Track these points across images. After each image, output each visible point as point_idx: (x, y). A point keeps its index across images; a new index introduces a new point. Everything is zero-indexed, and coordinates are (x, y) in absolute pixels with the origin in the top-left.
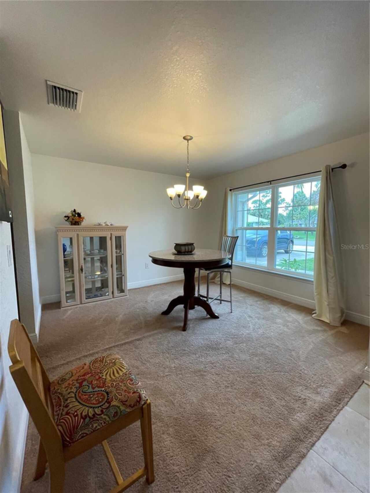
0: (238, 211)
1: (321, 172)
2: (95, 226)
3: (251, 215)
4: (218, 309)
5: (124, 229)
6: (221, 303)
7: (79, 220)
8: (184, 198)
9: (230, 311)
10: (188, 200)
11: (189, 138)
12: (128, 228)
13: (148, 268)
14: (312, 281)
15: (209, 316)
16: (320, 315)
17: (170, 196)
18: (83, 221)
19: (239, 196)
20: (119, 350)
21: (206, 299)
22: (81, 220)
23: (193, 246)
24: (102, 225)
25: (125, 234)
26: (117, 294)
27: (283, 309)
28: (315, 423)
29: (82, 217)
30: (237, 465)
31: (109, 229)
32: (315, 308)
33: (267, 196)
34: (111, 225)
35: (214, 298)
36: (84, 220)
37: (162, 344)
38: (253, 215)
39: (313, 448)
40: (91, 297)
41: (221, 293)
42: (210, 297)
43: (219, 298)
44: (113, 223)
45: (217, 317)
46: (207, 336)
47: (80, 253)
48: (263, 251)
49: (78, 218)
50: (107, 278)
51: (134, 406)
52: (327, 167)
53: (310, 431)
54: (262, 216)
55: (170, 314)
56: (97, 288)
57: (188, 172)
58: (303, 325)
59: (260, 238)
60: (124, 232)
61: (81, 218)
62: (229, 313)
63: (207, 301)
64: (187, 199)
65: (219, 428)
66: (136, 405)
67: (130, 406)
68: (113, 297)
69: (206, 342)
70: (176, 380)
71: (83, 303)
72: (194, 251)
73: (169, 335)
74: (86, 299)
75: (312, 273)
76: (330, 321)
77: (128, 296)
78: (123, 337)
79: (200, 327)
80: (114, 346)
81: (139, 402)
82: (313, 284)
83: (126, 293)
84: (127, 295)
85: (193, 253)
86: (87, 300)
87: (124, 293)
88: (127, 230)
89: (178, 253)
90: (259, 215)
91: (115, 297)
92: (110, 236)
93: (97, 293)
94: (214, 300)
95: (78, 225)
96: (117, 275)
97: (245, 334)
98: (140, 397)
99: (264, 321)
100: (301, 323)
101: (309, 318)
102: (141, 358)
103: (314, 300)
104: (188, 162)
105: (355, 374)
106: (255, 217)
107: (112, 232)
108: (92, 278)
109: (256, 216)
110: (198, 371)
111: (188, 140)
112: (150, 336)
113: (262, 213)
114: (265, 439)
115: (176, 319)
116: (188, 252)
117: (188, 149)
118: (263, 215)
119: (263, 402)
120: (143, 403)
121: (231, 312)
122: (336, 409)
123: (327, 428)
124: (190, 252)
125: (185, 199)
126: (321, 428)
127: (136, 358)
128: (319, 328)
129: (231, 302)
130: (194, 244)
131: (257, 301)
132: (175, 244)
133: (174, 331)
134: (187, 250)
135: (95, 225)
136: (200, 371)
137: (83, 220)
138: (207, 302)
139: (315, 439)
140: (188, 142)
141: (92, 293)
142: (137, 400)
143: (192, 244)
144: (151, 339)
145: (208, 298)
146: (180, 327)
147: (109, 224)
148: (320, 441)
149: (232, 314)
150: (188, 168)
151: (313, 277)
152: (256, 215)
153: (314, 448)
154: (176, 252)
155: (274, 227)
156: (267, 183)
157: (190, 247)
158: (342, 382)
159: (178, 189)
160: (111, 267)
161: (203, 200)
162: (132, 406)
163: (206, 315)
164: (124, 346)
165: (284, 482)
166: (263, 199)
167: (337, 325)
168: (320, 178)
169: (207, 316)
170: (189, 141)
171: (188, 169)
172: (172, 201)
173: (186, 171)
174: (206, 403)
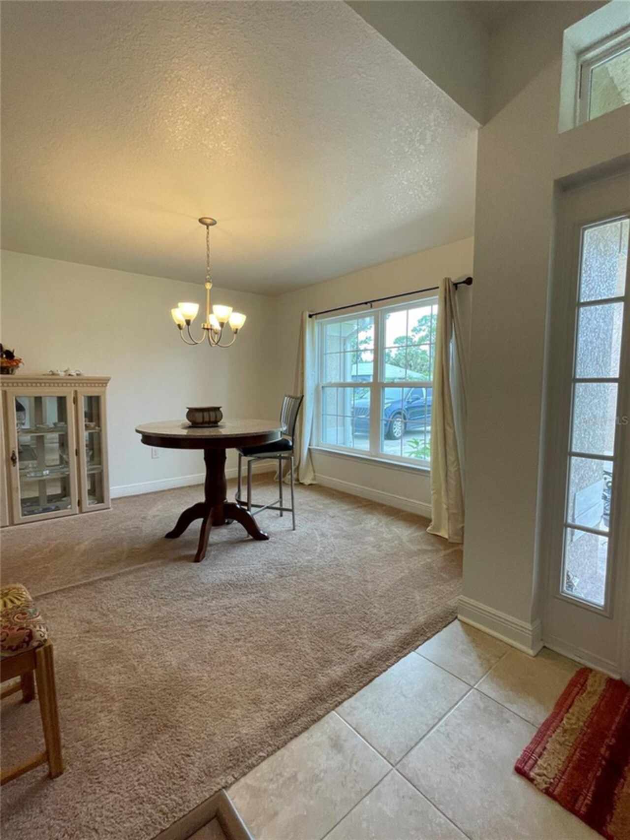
0: (326, 354)
1: (437, 290)
2: (44, 377)
3: (392, 364)
4: (273, 525)
5: (102, 383)
6: (281, 515)
7: (9, 365)
8: (202, 327)
9: (292, 526)
10: (210, 331)
11: (209, 221)
12: (110, 382)
13: (158, 457)
14: (428, 472)
15: (251, 537)
16: (437, 528)
17: (177, 323)
18: (17, 366)
19: (329, 326)
20: (65, 596)
21: (246, 508)
22: (15, 364)
23: (217, 412)
24: (58, 375)
25: (104, 392)
26: (88, 506)
27: (384, 520)
28: (355, 676)
29: (15, 358)
30: (208, 739)
31: (74, 381)
32: (430, 516)
33: (421, 329)
34: (78, 375)
35: (265, 506)
36: (20, 365)
37: (148, 584)
38: (395, 365)
39: (337, 709)
40: (36, 511)
41: (281, 497)
42: (253, 502)
43: (278, 505)
44: (82, 372)
45: (264, 538)
46: (234, 568)
47: (11, 427)
48: (394, 429)
49: (6, 360)
50: (69, 475)
51: (18, 648)
52: (447, 280)
53: (342, 687)
54: (411, 366)
55: (181, 536)
56: (49, 496)
57: (209, 282)
58: (407, 544)
59: (390, 404)
60: (103, 389)
61: (14, 361)
62: (288, 531)
63: (248, 510)
64: (208, 329)
65: (201, 695)
66: (22, 647)
67: (10, 648)
68: (81, 512)
69: (229, 577)
70: (154, 636)
71: (16, 522)
72: (221, 421)
73: (167, 569)
74: (24, 515)
75: (429, 459)
76: (449, 537)
77: (111, 509)
78: (79, 577)
79: (228, 555)
80: (56, 592)
81: (28, 643)
82: (430, 477)
83: (109, 505)
84: (109, 508)
85: (219, 424)
86: (24, 517)
87: (102, 504)
88: (108, 385)
89: (192, 424)
90: (406, 365)
91: (84, 510)
92: (72, 396)
93: (49, 505)
94: (263, 509)
95: (8, 373)
96: (88, 471)
97: (302, 562)
98: (31, 635)
99: (343, 541)
100: (404, 540)
101: (420, 533)
102: (102, 608)
103: (430, 503)
104: (208, 263)
105: (449, 607)
106: (398, 369)
107: (77, 389)
108: (36, 477)
109: (400, 367)
110: (197, 621)
111: (208, 225)
112: (130, 573)
113: (411, 362)
114: (268, 703)
115: (188, 544)
116: (209, 422)
117: (208, 241)
118: (412, 364)
119: (287, 656)
120: (35, 644)
121: (294, 529)
122: (395, 656)
123: (371, 681)
124: (214, 423)
125: (204, 328)
126: (361, 682)
127: (93, 607)
128: (430, 548)
129: (292, 510)
130: (221, 409)
131: (346, 510)
132: (188, 408)
133: (179, 563)
134: (207, 419)
135: (44, 375)
136: (200, 620)
137: (17, 364)
138: (249, 512)
139: (346, 696)
140: (208, 228)
141: (39, 505)
142: (24, 640)
143: (218, 409)
144: (131, 577)
145: (250, 506)
146: (191, 556)
147: (74, 374)
148: (351, 699)
149: (294, 532)
150: (209, 275)
151: (429, 465)
152: (401, 365)
153: (339, 709)
154: (188, 423)
155: (379, 381)
156: (364, 305)
157: (212, 414)
158: (423, 620)
159: (186, 310)
160: (77, 455)
161: (238, 331)
162: (14, 648)
163: (246, 536)
164: (76, 589)
165: (272, 754)
166: (413, 335)
167: (457, 542)
168: (437, 300)
169: (248, 537)
170: (210, 227)
171: (208, 277)
172: (182, 331)
173: (206, 279)
174: (192, 665)
